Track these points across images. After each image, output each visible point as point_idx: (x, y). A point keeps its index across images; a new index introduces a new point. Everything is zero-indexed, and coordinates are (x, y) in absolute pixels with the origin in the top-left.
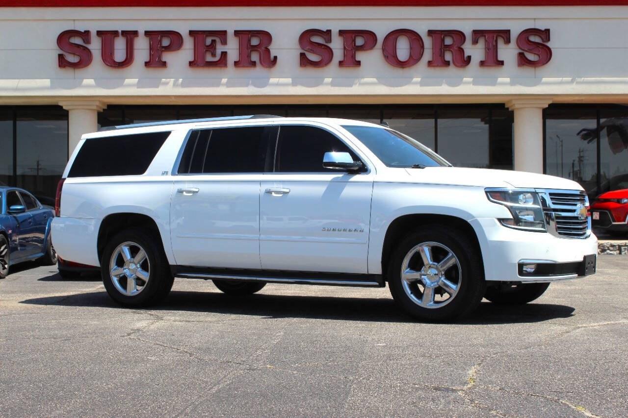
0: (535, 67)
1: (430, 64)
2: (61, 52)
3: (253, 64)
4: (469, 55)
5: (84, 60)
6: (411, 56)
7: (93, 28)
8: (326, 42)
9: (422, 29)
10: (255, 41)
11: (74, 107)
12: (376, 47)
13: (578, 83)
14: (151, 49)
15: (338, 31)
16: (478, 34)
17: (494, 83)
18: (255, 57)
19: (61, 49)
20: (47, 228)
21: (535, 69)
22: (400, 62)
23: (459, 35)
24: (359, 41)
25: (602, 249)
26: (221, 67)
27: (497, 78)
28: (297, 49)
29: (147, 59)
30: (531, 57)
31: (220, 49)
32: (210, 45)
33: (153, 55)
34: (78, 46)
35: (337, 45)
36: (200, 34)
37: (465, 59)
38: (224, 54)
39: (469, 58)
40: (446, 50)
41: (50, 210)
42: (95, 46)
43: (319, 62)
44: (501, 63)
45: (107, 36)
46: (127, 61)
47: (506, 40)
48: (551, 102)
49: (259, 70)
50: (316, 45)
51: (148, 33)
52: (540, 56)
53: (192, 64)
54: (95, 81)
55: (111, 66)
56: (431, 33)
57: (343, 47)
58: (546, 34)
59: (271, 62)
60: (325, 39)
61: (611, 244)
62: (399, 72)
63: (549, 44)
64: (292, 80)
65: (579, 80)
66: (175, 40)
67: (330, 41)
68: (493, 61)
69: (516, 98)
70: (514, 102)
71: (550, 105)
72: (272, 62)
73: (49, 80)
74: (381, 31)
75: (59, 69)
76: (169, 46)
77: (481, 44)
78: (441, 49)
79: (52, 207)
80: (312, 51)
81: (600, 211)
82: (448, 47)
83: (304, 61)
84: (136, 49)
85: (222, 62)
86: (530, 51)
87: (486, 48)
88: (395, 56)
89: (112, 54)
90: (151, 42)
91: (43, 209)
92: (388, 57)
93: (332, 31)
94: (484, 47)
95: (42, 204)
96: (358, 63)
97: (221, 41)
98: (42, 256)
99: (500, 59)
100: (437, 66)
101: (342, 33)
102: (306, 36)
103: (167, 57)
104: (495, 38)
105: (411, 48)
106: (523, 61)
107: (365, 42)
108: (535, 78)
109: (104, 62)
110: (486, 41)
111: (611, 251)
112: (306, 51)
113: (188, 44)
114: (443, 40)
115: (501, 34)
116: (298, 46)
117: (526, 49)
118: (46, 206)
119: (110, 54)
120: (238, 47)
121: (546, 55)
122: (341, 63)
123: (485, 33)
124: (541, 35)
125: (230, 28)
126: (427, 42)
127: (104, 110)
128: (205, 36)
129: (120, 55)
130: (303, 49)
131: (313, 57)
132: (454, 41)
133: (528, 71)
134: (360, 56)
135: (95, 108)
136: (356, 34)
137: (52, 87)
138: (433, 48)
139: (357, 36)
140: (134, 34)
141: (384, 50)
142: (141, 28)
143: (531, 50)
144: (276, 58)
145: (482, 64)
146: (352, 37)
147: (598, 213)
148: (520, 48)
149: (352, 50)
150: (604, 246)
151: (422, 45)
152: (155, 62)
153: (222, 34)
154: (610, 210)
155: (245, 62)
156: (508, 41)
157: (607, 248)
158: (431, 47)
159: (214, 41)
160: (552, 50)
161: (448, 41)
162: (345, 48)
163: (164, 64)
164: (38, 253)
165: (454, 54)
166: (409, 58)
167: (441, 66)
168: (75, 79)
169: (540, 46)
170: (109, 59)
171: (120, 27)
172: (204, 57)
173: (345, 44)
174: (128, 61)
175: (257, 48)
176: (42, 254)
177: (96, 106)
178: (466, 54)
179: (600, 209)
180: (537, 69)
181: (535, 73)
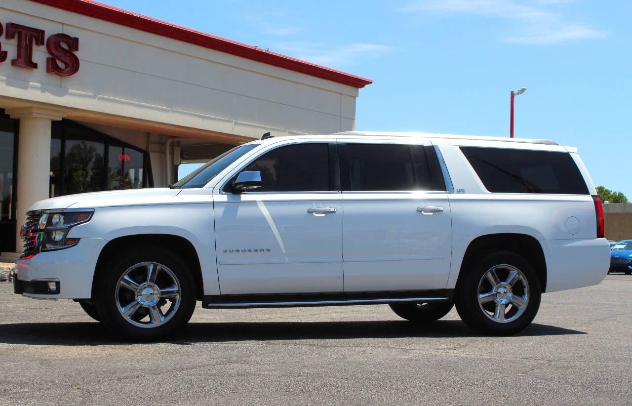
0: (61, 76)
13: (99, 99)
17: (26, 87)
21: (61, 78)
27: (29, 82)
39: (6, 53)
48: (65, 116)
63: (77, 54)
65: (100, 96)
68: (25, 61)
70: (34, 110)
71: (63, 119)
99: (34, 60)
108: (61, 87)
133: (54, 79)
160: (79, 61)
178: (3, 50)
180: (63, 78)
181: (61, 83)
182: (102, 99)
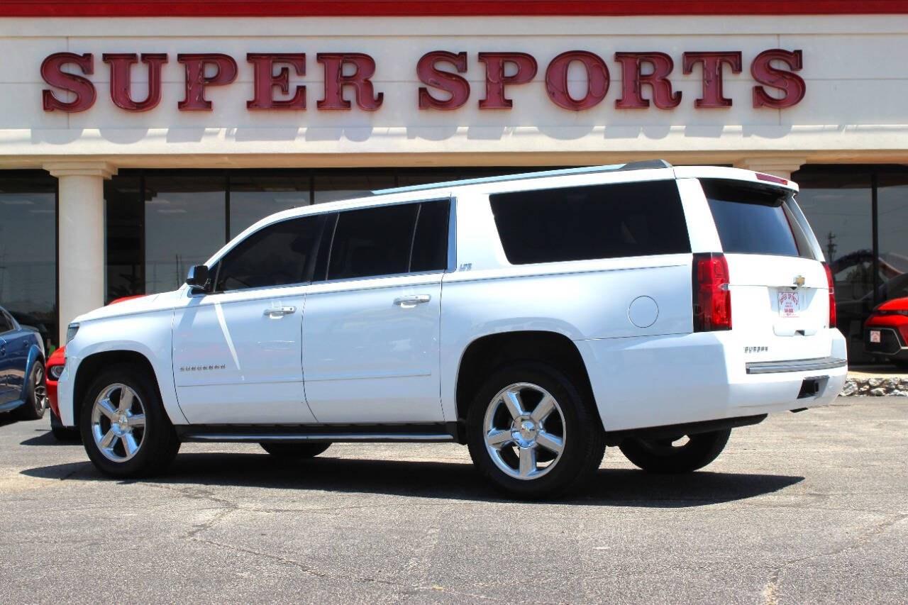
0: (780, 109)
1: (619, 104)
2: (47, 87)
3: (347, 105)
4: (679, 90)
5: (83, 100)
6: (589, 92)
7: (98, 49)
8: (459, 71)
9: (605, 50)
10: (349, 70)
11: (69, 173)
12: (535, 79)
13: (848, 131)
14: (188, 82)
15: (477, 53)
16: (692, 58)
17: (718, 134)
18: (349, 94)
19: (47, 82)
20: (28, 361)
21: (780, 112)
22: (573, 101)
23: (663, 60)
24: (510, 70)
25: (886, 388)
26: (296, 110)
27: (722, 126)
28: (416, 82)
29: (182, 98)
30: (773, 93)
31: (294, 81)
32: (279, 76)
33: (190, 91)
34: (74, 77)
35: (475, 75)
36: (262, 59)
37: (673, 97)
38: (301, 90)
39: (679, 94)
40: (644, 83)
41: (32, 333)
42: (101, 77)
43: (449, 101)
44: (728, 103)
45: (119, 63)
46: (150, 101)
47: (735, 68)
48: (803, 162)
49: (355, 116)
50: (444, 75)
51: (182, 58)
52: (788, 91)
53: (250, 105)
54: (101, 131)
55: (126, 109)
56: (619, 56)
57: (485, 79)
58: (796, 58)
59: (374, 102)
60: (457, 66)
61: (901, 380)
62: (570, 116)
63: (801, 74)
64: (407, 130)
65: (850, 126)
66: (225, 67)
67: (465, 69)
68: (715, 99)
69: (748, 155)
70: (747, 162)
71: (803, 167)
72: (376, 101)
73: (30, 130)
74: (544, 54)
75: (44, 113)
76: (217, 76)
77: (697, 72)
78: (635, 82)
79: (36, 329)
80: (437, 85)
81: (881, 329)
82: (646, 79)
83: (426, 101)
84: (164, 83)
85: (298, 102)
86: (772, 84)
87: (704, 80)
88: (565, 92)
89: (126, 89)
90: (188, 72)
91: (23, 331)
92: (553, 94)
93: (468, 54)
94: (701, 78)
95: (20, 323)
96: (509, 104)
97: (297, 71)
98: (21, 406)
99: (726, 95)
100: (631, 107)
101: (483, 56)
102: (428, 63)
103: (212, 94)
104: (718, 64)
105: (589, 80)
106: (761, 99)
107: (519, 71)
108: (780, 124)
109: (114, 102)
110: (704, 69)
111: (901, 390)
112: (427, 84)
113: (246, 72)
114: (639, 68)
115: (728, 59)
116: (416, 78)
117: (766, 81)
118: (26, 328)
119: (123, 89)
120: (322, 78)
121: (796, 90)
122: (482, 104)
123: (703, 56)
124: (789, 60)
125: (311, 50)
126: (615, 71)
127: (113, 176)
128: (271, 62)
129: (139, 91)
130: (423, 81)
131: (439, 95)
132: (655, 69)
133: (769, 114)
134: (512, 92)
135: (100, 173)
136: (505, 59)
137: (34, 140)
138: (623, 81)
139: (506, 61)
140: (162, 59)
141: (548, 82)
142: (173, 49)
143: (773, 82)
144: (381, 95)
145: (699, 104)
146: (499, 63)
147: (879, 333)
148: (757, 80)
149: (498, 83)
150: (890, 384)
151: (606, 75)
152: (195, 102)
153: (299, 59)
154: (896, 328)
155: (332, 102)
156: (738, 69)
157: (894, 387)
158: (621, 79)
159: (285, 70)
160: (806, 82)
161: (647, 69)
162: (487, 80)
163: (208, 106)
164: (15, 401)
165: (656, 89)
166: (587, 96)
167: (636, 107)
168: (69, 128)
169: (787, 77)
170: (121, 99)
171: (139, 48)
172: (270, 95)
173: (488, 73)
174: (152, 101)
175: (354, 80)
176: (21, 402)
177: (103, 170)
178: (675, 89)
179: (880, 326)
180: (783, 111)
181: (780, 118)
182: (857, 130)
